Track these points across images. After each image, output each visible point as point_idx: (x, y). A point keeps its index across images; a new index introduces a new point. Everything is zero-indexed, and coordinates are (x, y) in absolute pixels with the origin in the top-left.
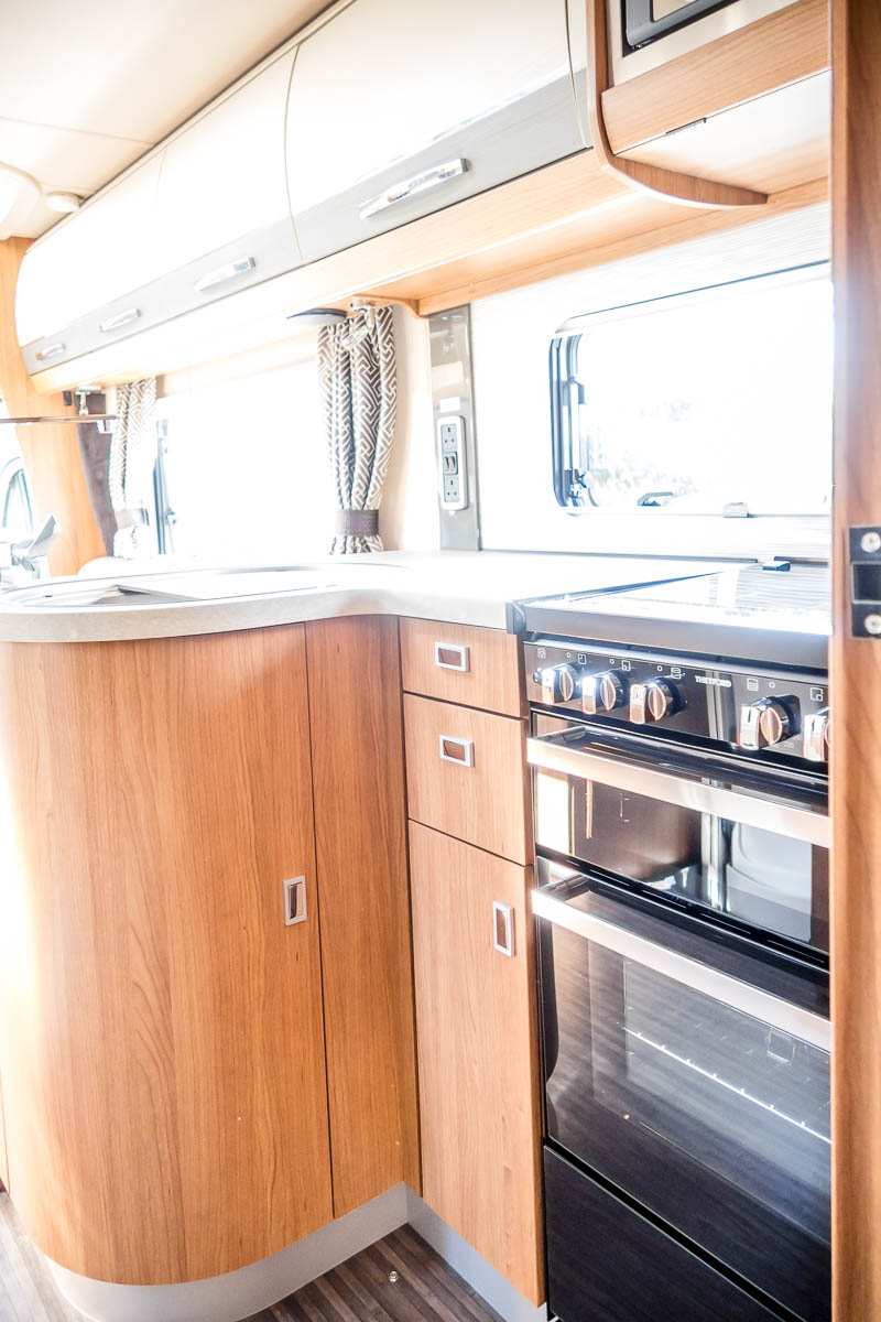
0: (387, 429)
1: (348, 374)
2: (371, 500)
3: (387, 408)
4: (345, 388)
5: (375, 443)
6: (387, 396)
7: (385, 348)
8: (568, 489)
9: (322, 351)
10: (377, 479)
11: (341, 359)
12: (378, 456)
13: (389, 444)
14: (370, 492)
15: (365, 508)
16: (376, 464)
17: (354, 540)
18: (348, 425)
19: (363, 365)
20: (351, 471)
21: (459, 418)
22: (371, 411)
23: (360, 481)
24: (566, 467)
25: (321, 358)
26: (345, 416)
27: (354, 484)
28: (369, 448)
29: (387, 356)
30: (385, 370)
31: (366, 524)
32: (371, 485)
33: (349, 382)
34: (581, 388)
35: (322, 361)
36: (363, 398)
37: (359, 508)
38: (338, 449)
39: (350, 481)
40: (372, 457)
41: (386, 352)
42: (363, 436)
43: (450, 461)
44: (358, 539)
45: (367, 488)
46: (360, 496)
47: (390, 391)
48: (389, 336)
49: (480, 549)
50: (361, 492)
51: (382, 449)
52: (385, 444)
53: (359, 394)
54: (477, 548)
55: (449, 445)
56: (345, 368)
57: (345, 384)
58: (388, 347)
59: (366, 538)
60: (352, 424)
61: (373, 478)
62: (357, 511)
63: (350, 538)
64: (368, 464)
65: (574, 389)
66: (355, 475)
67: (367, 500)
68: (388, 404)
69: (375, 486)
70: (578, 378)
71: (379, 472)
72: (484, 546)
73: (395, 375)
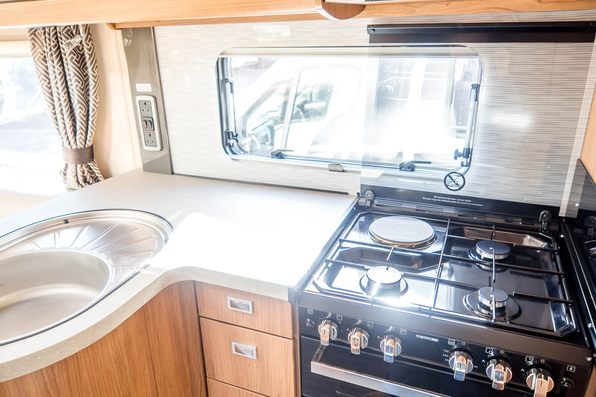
0: (96, 97)
1: (61, 59)
2: (89, 141)
3: (94, 84)
4: (61, 69)
5: (88, 106)
6: (93, 76)
7: (88, 45)
8: (227, 141)
9: (33, 39)
10: (92, 128)
11: (54, 50)
12: (91, 114)
13: (97, 106)
14: (88, 137)
15: (86, 146)
16: (91, 119)
17: (82, 166)
18: (67, 94)
19: (72, 55)
20: (74, 126)
21: (152, 97)
22: (82, 85)
23: (81, 131)
24: (225, 129)
25: (33, 44)
26: (64, 89)
27: (78, 133)
28: (84, 109)
29: (89, 50)
30: (90, 59)
31: (87, 155)
32: (89, 132)
33: (62, 65)
34: (231, 84)
35: (35, 46)
36: (76, 78)
37: (83, 147)
38: (62, 110)
39: (75, 132)
40: (88, 115)
41: (89, 48)
42: (79, 102)
43: (148, 123)
44: (84, 165)
45: (87, 134)
46: (83, 140)
47: (94, 72)
48: (89, 36)
49: (173, 173)
50: (83, 137)
51: (94, 110)
52: (95, 106)
53: (72, 75)
54: (171, 173)
55: (146, 114)
56: (57, 56)
57: (60, 66)
58: (90, 44)
59: (89, 164)
60: (68, 93)
61: (89, 128)
62: (81, 148)
63: (79, 166)
64: (85, 119)
65: (228, 85)
66: (78, 128)
67: (87, 142)
68: (94, 81)
69: (91, 132)
70: (230, 78)
71: (93, 124)
72: (175, 171)
73: (96, 62)
